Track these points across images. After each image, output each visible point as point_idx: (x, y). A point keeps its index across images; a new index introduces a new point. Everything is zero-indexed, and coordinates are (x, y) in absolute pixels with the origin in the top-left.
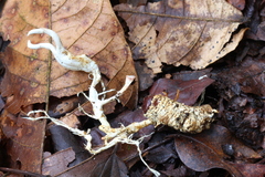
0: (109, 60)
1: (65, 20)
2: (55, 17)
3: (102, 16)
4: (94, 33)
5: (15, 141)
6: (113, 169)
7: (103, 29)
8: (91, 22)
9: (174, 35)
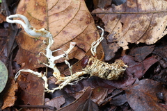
0: (85, 39)
1: (57, 14)
2: (50, 13)
3: (80, 12)
4: (75, 22)
5: (26, 92)
6: (89, 108)
7: (81, 20)
8: (73, 16)
9: (134, 25)
